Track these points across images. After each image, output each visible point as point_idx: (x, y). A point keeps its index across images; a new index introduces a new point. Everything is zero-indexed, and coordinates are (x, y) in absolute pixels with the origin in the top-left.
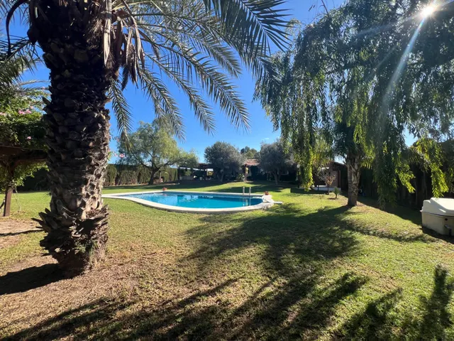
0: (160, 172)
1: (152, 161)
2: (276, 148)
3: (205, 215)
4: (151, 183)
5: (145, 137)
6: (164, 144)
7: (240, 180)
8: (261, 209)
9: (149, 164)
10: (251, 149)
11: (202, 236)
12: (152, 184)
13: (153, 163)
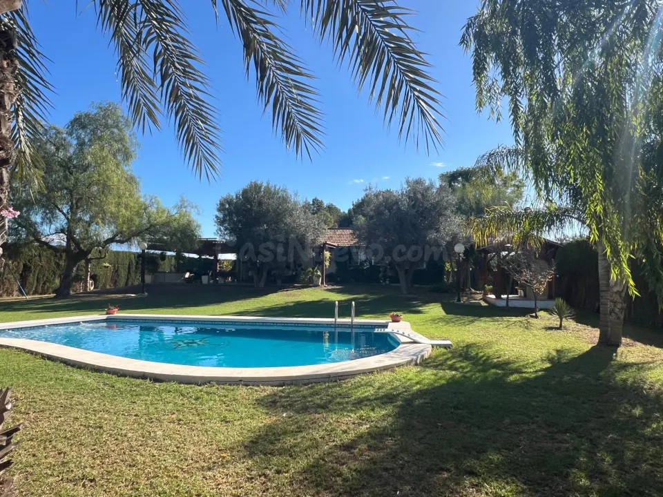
0: (88, 261)
1: (69, 232)
2: (405, 202)
3: (269, 390)
4: (61, 293)
5: (47, 163)
6: (105, 185)
7: (310, 284)
8: (409, 363)
9: (59, 240)
10: (326, 203)
11: (303, 463)
12: (67, 296)
13: (70, 238)
